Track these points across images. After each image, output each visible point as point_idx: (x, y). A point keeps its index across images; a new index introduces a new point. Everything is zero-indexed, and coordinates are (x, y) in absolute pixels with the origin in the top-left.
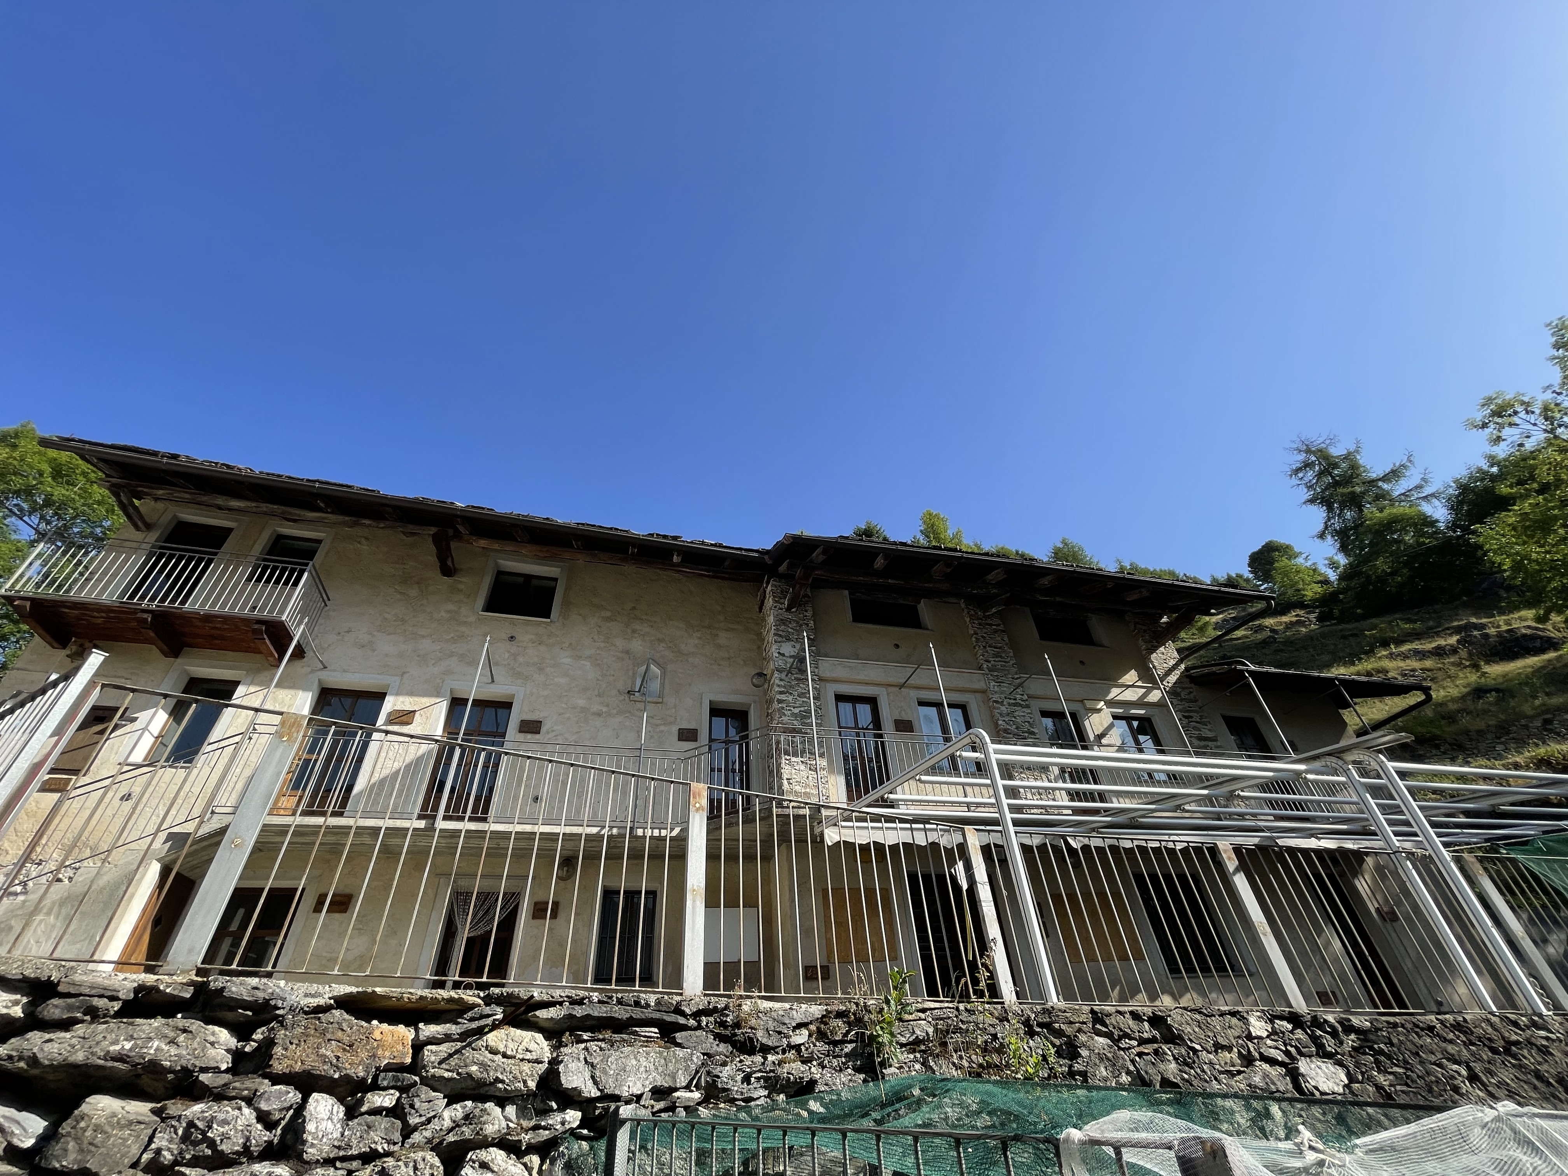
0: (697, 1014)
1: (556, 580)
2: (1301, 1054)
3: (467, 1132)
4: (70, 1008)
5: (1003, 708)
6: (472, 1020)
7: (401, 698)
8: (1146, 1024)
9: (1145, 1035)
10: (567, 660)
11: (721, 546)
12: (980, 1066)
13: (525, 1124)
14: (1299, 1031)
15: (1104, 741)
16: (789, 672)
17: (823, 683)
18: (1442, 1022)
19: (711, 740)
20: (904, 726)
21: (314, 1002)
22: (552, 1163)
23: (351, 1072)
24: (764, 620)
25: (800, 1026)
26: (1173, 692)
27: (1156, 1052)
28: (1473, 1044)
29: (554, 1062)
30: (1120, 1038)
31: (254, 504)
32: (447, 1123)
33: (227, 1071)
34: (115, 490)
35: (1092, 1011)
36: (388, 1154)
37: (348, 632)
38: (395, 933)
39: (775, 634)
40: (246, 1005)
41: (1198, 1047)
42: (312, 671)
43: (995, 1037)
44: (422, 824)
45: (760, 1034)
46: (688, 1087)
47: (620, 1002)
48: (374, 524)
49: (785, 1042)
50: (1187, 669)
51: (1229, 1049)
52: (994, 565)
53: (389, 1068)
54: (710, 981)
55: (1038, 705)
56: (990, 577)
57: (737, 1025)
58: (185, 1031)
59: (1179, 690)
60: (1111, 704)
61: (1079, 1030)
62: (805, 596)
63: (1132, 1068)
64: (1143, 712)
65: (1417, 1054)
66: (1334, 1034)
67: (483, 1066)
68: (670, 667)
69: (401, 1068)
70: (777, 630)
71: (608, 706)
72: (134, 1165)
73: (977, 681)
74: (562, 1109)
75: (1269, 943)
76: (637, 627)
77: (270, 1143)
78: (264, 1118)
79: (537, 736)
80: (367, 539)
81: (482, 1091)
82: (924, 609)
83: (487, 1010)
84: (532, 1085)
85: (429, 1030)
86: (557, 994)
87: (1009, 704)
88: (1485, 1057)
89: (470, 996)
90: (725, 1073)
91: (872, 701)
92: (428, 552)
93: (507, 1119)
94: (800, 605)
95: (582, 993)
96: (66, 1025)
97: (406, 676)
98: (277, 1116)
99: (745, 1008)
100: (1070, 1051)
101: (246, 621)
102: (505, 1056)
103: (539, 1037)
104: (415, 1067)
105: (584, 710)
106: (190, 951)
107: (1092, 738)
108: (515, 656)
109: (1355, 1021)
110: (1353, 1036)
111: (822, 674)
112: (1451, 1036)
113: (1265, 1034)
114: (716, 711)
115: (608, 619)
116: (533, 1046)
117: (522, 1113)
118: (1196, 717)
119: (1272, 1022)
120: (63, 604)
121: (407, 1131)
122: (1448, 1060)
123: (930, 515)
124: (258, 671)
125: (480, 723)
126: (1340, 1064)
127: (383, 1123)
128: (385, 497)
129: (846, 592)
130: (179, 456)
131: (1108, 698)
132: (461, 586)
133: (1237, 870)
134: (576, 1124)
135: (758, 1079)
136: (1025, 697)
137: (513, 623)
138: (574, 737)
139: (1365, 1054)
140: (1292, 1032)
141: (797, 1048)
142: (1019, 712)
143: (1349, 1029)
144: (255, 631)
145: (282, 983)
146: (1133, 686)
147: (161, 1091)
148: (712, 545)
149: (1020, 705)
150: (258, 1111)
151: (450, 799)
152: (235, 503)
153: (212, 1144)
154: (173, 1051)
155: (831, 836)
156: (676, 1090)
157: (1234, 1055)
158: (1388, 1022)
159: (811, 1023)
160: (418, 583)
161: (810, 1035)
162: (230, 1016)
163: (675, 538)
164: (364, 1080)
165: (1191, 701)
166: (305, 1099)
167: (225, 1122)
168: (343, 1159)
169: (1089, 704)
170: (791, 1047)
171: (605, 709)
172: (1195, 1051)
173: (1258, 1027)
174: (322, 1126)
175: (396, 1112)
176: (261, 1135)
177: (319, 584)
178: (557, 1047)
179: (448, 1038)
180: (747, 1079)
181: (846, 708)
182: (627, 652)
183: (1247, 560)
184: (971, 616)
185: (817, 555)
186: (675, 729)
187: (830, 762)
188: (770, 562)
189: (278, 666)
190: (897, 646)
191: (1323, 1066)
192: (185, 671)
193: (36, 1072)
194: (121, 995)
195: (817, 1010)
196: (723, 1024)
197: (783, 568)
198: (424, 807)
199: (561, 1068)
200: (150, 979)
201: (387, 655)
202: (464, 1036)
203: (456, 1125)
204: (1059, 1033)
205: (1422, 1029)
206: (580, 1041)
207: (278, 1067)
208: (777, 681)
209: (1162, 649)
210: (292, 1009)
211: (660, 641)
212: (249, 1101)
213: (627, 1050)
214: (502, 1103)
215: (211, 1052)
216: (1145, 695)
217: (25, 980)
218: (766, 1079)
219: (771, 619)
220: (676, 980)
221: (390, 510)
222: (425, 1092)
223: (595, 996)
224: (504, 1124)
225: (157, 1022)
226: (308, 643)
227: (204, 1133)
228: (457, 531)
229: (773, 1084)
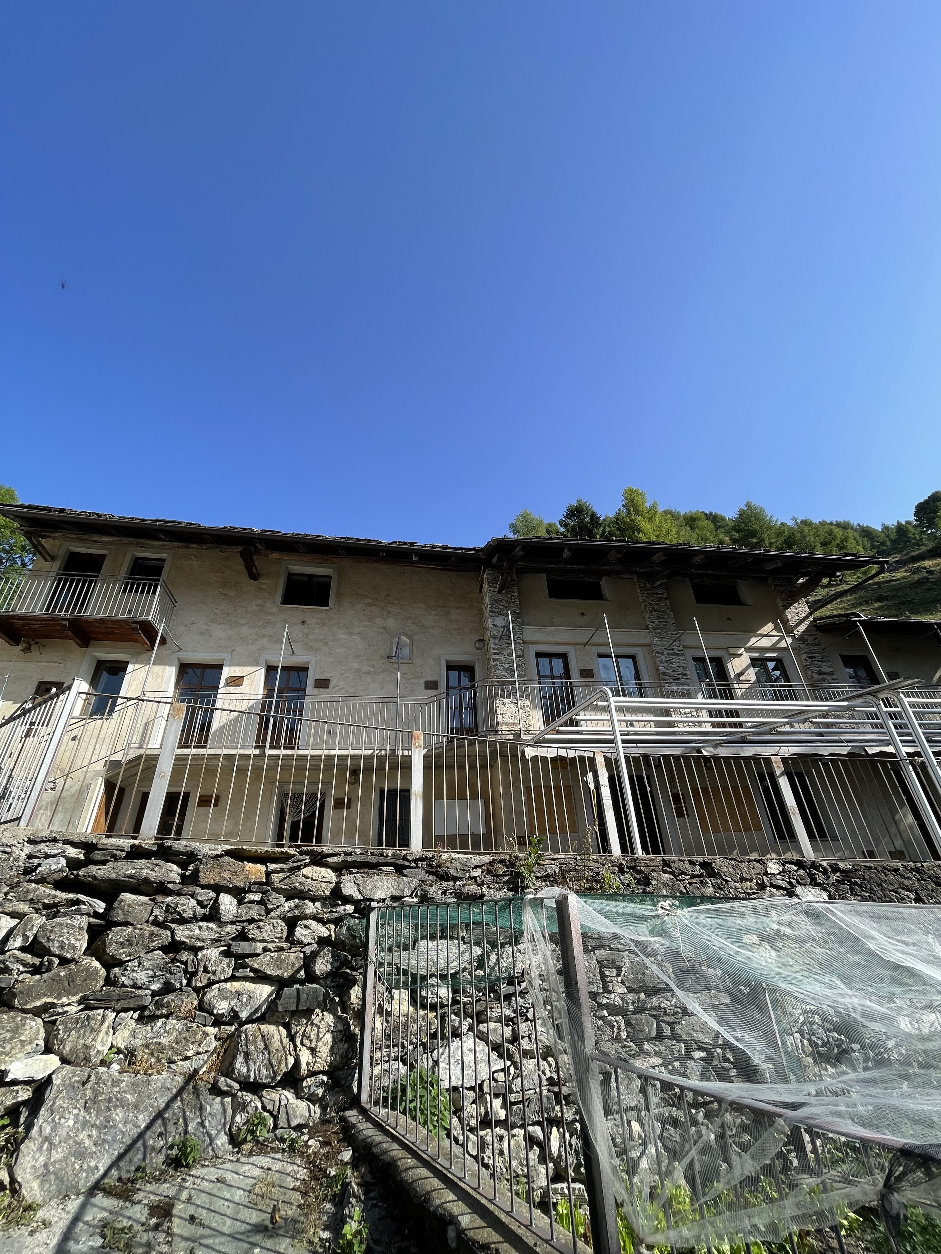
0: (416, 861)
1: (330, 577)
2: (799, 883)
3: (297, 912)
4: (104, 855)
5: (663, 657)
6: (294, 862)
7: (233, 668)
8: (698, 867)
9: (696, 873)
10: (343, 636)
11: (447, 547)
12: (586, 889)
13: (325, 910)
14: (802, 871)
15: (742, 678)
16: (501, 638)
17: (526, 645)
18: (905, 867)
19: (448, 688)
20: (587, 673)
21: (215, 853)
22: (340, 928)
23: (238, 884)
24: (483, 599)
25: (476, 867)
26: (802, 638)
27: (701, 882)
28: (924, 880)
29: (338, 883)
30: (679, 874)
31: (118, 539)
32: (287, 909)
33: (179, 883)
34: (28, 536)
35: (663, 860)
36: (260, 920)
37: (192, 624)
38: (249, 819)
39: (490, 611)
40: (183, 854)
41: (729, 879)
42: (173, 653)
43: (598, 874)
44: (257, 752)
45: (452, 871)
46: (411, 896)
47: (372, 854)
48: (199, 547)
49: (467, 875)
50: (815, 620)
51: (751, 880)
52: (654, 551)
53: (255, 883)
54: (427, 843)
55: (689, 654)
56: (654, 558)
57: (439, 866)
58: (157, 865)
59: (806, 637)
60: (749, 650)
61: (653, 870)
62: (513, 580)
63: (684, 890)
64: (775, 655)
65: (881, 885)
66: (825, 872)
67: (301, 883)
68: (416, 637)
69: (261, 883)
70: (492, 607)
71: (374, 667)
72: (147, 922)
73: (643, 637)
74: (344, 904)
75: (795, 818)
76: (392, 609)
77: (204, 914)
78: (200, 903)
79: (328, 690)
80: (195, 556)
81: (303, 895)
82: (606, 585)
83: (301, 858)
84: (328, 893)
85: (272, 867)
86: (337, 850)
87: (668, 654)
88: (930, 887)
89: (291, 851)
90: (432, 890)
91: (564, 656)
92: (238, 564)
93: (316, 908)
94: (508, 588)
95: (350, 850)
96: (104, 862)
97: (234, 653)
98: (206, 903)
99: (443, 857)
100: (646, 881)
101: (126, 622)
102: (312, 879)
103: (330, 871)
104: (268, 882)
105: (358, 670)
106: (150, 829)
107: (732, 676)
108: (306, 635)
109: (841, 865)
110: (838, 874)
111: (525, 639)
112: (910, 875)
113: (776, 872)
114: (450, 667)
115: (369, 605)
116: (326, 875)
117: (323, 905)
118: (818, 657)
119: (784, 865)
120: (13, 617)
121: (268, 912)
122: (903, 889)
123: (631, 491)
124: (139, 654)
125: (288, 682)
126: (825, 889)
127: (256, 907)
128: (204, 528)
129: (544, 576)
130: (65, 510)
131: (748, 645)
132: (264, 587)
133: (782, 774)
134: (352, 911)
135: (451, 893)
136: (681, 648)
137: (303, 611)
138: (353, 690)
139: (845, 884)
140: (796, 871)
141: (475, 878)
142: (676, 659)
143: (835, 869)
144: (133, 629)
145: (198, 844)
146: (767, 635)
147: (151, 892)
148: (440, 547)
149: (677, 654)
150: (197, 900)
151: (273, 734)
152: (105, 539)
153: (179, 914)
154: (154, 874)
155: (530, 752)
156: (404, 897)
157: (753, 884)
158: (865, 866)
159: (484, 865)
160: (235, 586)
161: (482, 872)
162: (176, 858)
163: (412, 544)
164: (244, 888)
165: (816, 645)
166: (218, 896)
167: (183, 905)
168: (240, 922)
169: (732, 651)
170: (471, 878)
171: (372, 669)
172: (727, 881)
173: (773, 868)
174: (228, 907)
175: (261, 902)
176: (200, 911)
177: (168, 593)
178: (340, 876)
179: (282, 870)
180: (444, 893)
181: (544, 662)
182: (385, 628)
183: (913, 510)
184: (641, 588)
185: (518, 552)
186: (422, 681)
187: (533, 701)
188: (484, 557)
189: (153, 650)
190: (583, 614)
191: (813, 891)
192: (95, 656)
193: (96, 882)
194: (126, 849)
195: (486, 859)
196: (431, 866)
197: (494, 560)
198: (258, 741)
199: (342, 885)
200: (136, 842)
201: (220, 639)
202: (291, 869)
203: (291, 910)
204: (640, 872)
205: (889, 871)
206: (351, 873)
207: (203, 882)
208: (493, 646)
209: (796, 605)
210: (205, 856)
211: (408, 618)
212: (192, 896)
213: (376, 877)
214: (313, 900)
215: (171, 875)
216: (778, 642)
217: (82, 843)
218: (456, 893)
219: (487, 600)
220: (405, 843)
221: (208, 537)
222: (274, 895)
223: (358, 851)
224: (315, 910)
225: (144, 861)
226: (167, 633)
227: (175, 909)
228: (256, 548)
229: (459, 895)
